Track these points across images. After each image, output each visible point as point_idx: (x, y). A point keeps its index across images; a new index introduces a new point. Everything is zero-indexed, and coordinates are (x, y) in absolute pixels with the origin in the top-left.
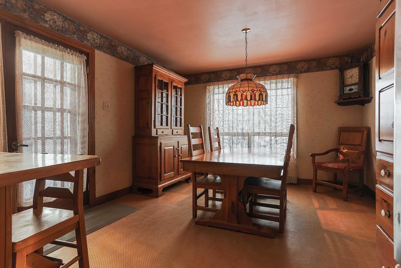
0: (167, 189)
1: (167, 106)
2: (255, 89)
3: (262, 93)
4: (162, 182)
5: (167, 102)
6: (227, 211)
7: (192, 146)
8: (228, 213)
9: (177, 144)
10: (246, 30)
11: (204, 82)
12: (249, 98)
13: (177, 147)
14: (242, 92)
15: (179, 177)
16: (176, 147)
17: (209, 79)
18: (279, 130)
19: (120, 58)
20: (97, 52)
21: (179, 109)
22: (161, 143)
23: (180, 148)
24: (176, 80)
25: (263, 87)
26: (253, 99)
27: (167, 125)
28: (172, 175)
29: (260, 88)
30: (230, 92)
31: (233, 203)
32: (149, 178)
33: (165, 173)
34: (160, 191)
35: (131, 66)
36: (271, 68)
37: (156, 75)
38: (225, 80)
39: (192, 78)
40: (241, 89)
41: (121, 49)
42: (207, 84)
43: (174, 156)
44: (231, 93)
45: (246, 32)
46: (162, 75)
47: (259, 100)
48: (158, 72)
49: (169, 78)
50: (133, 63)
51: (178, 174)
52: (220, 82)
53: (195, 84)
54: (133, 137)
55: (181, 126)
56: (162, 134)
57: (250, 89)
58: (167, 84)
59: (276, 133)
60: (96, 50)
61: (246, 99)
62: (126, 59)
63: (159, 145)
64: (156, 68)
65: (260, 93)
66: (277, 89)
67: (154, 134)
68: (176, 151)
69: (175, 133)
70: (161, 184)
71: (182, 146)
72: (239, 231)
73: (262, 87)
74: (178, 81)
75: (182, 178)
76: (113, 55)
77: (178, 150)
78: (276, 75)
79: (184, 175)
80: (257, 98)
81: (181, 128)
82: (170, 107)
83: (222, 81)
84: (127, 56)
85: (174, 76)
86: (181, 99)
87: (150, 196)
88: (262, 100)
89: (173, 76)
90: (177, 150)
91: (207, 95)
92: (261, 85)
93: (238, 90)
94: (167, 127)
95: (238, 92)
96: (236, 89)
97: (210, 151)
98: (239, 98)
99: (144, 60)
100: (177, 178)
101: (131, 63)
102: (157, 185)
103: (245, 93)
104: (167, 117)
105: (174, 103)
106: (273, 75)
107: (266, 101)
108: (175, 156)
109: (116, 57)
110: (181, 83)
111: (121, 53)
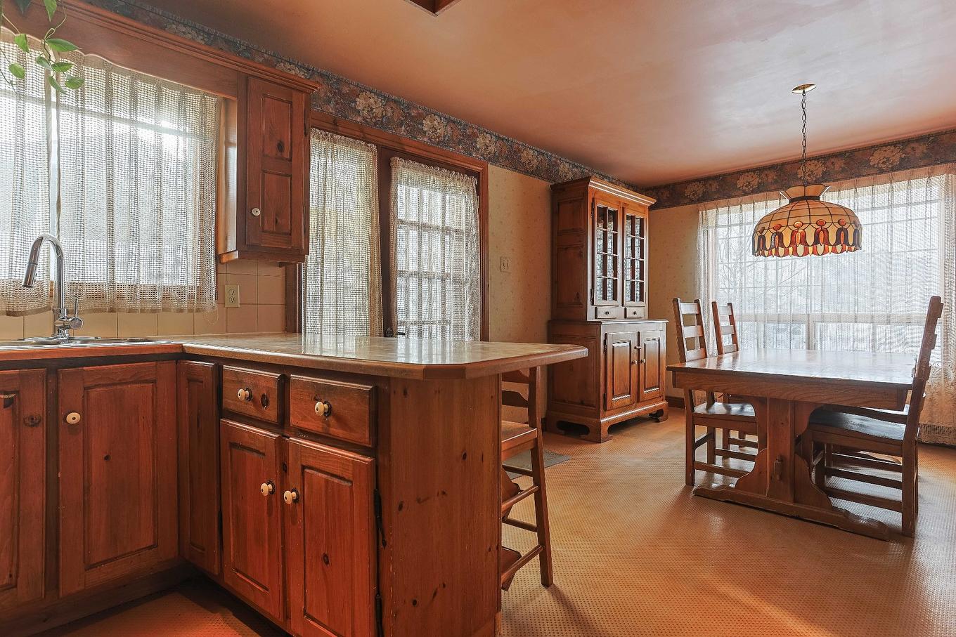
0: (617, 428)
1: (615, 259)
2: (828, 219)
3: (845, 227)
4: (607, 413)
5: (615, 252)
6: (768, 474)
7: (684, 339)
8: (771, 478)
9: (636, 337)
10: (804, 88)
11: (692, 202)
12: (810, 240)
13: (636, 344)
14: (794, 229)
15: (640, 407)
16: (634, 344)
17: (704, 193)
18: (899, 309)
19: (527, 172)
20: (491, 168)
21: (637, 264)
22: (606, 335)
23: (642, 346)
24: (633, 204)
25: (849, 214)
26: (821, 242)
27: (615, 298)
28: (627, 402)
29: (840, 217)
30: (764, 229)
31: (782, 459)
32: (582, 403)
33: (614, 396)
34: (605, 429)
35: (545, 185)
36: (876, 155)
37: (593, 199)
38: (745, 194)
39: (662, 194)
40: (791, 221)
41: (529, 155)
42: (699, 204)
43: (631, 363)
44: (765, 231)
45: (804, 92)
46: (606, 197)
47: (838, 242)
48: (597, 191)
49: (619, 201)
50: (548, 179)
51: (638, 401)
52: (733, 200)
53: (670, 206)
54: (549, 322)
55: (641, 299)
56: (606, 316)
57: (814, 220)
58: (614, 213)
59: (889, 316)
60: (489, 165)
61: (804, 241)
62: (535, 173)
63: (602, 338)
64: (594, 184)
65: (840, 227)
66: (891, 206)
67: (590, 317)
68: (634, 352)
69: (629, 314)
70: (605, 417)
71: (647, 343)
72: (798, 518)
73: (845, 214)
74: (635, 205)
75: (645, 410)
76: (515, 169)
77: (639, 350)
78: (893, 169)
79: (650, 404)
80: (832, 239)
81: (642, 304)
82: (620, 261)
83: (739, 196)
84: (537, 167)
85: (628, 196)
86: (642, 242)
87: (584, 440)
88: (846, 242)
89: (625, 195)
90: (636, 350)
91: (701, 230)
92: (844, 208)
93: (784, 223)
94: (614, 303)
95: (782, 228)
96: (779, 222)
97: (716, 353)
98: (787, 242)
99: (566, 171)
100: (635, 408)
101: (543, 179)
102: (599, 418)
103: (800, 231)
104: (615, 282)
105: (628, 253)
106: (881, 171)
107: (857, 245)
108: (633, 363)
109: (520, 172)
110: (641, 210)
111: (528, 164)
